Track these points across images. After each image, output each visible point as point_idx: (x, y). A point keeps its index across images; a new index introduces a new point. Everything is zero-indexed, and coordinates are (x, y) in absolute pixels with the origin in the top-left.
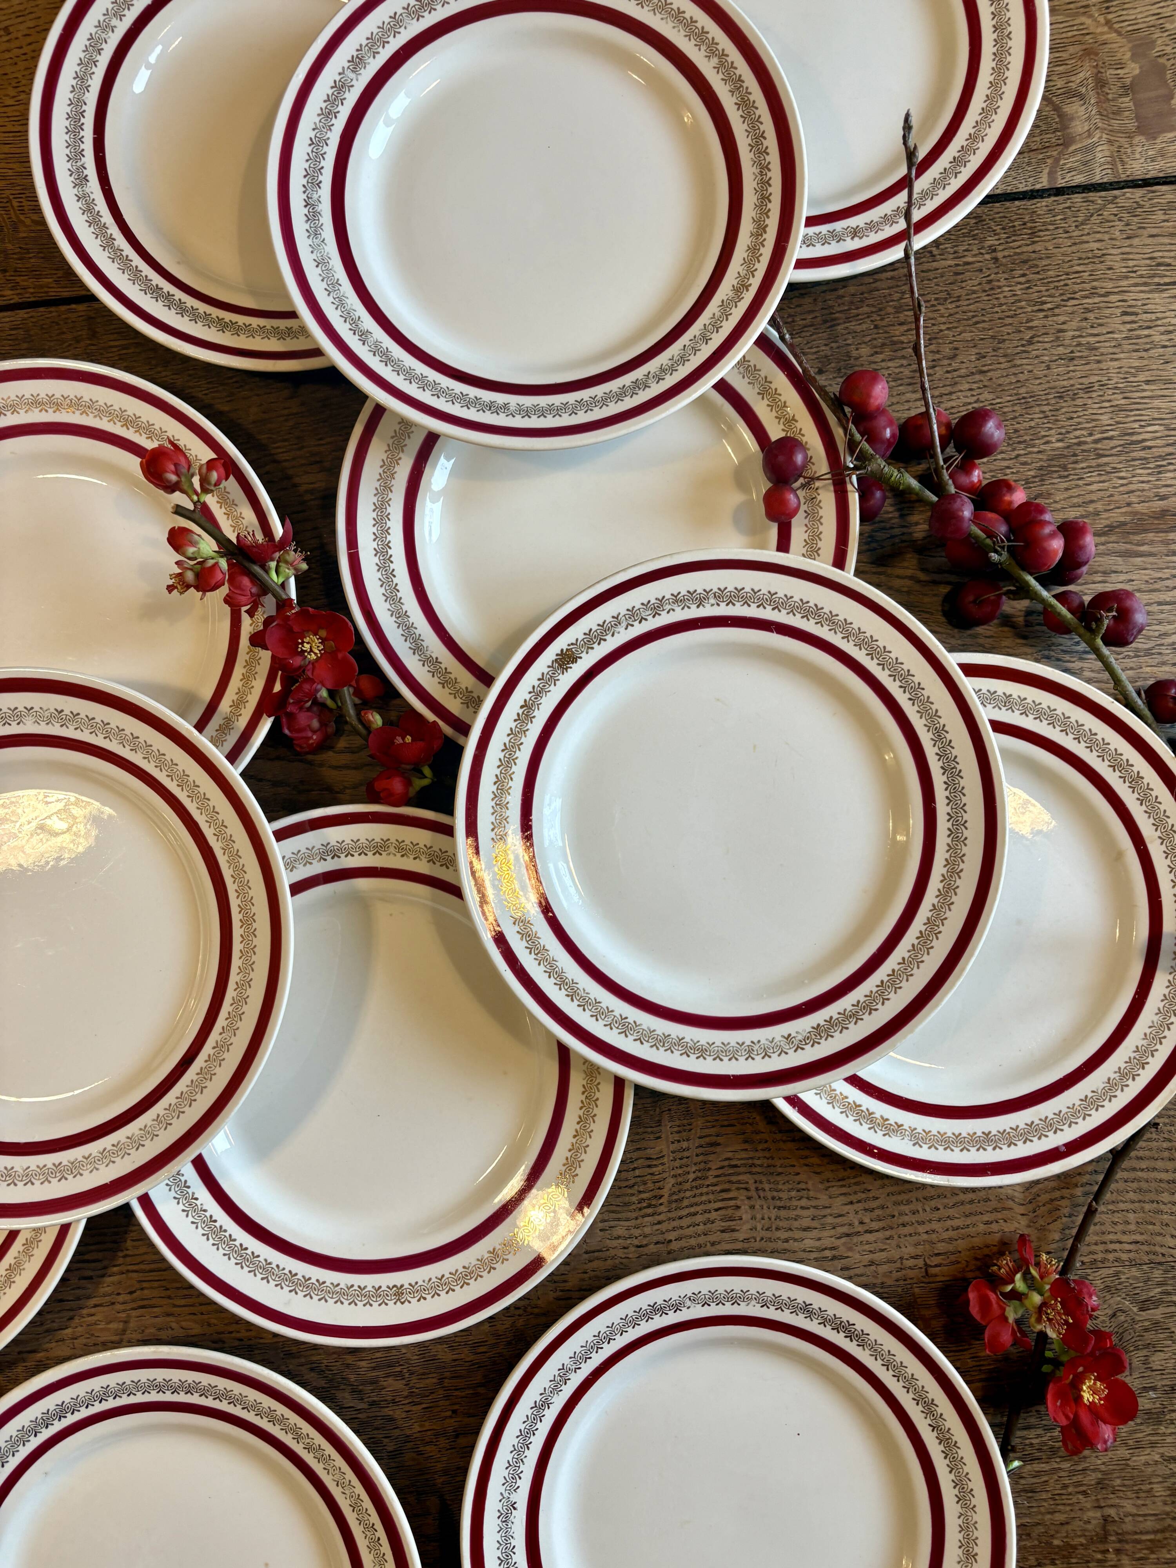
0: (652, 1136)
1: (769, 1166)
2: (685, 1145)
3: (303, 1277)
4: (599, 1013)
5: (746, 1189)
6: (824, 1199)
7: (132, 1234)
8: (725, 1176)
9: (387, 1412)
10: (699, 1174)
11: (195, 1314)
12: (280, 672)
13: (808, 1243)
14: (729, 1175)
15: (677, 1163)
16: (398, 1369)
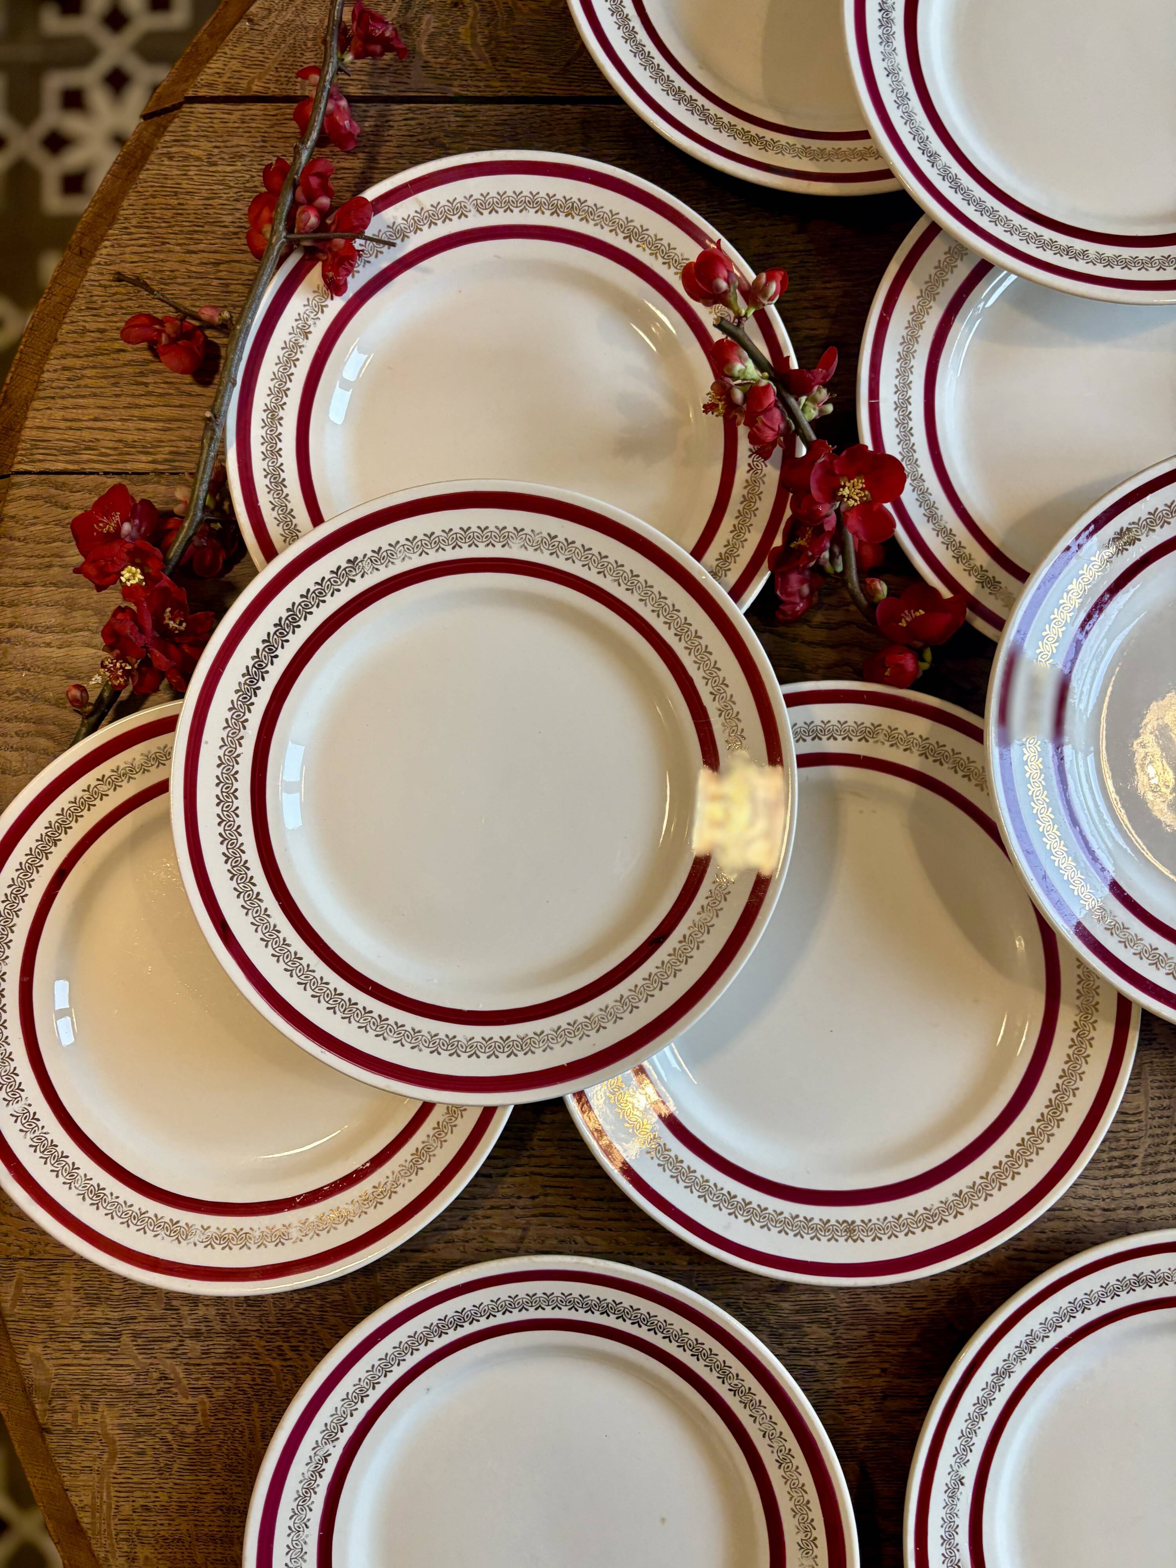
3: (743, 1200)
7: (540, 1133)
9: (807, 1361)
11: (602, 1229)
15: (1156, 1122)
16: (825, 1315)
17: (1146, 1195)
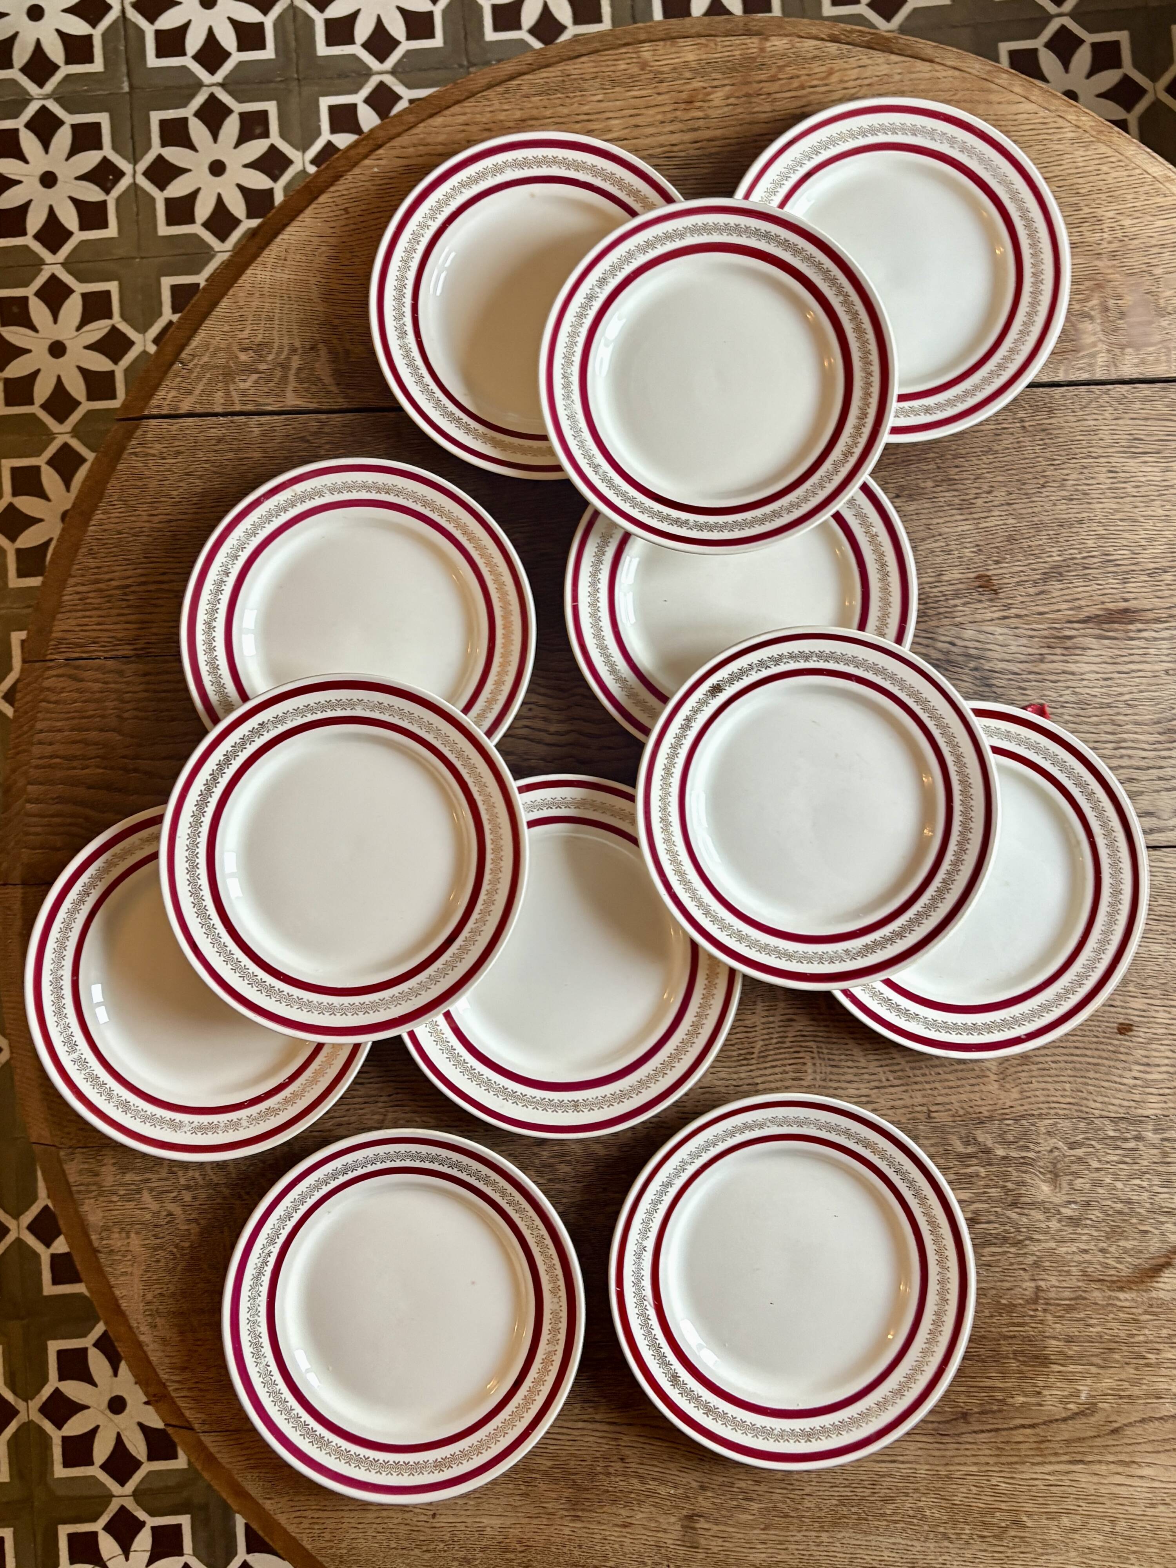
0: (749, 1012)
2: (771, 1019)
3: (514, 1091)
4: (724, 927)
5: (811, 1052)
6: (863, 1062)
8: (797, 1042)
10: (780, 1040)
13: (852, 1092)
14: (800, 1042)
15: (765, 1032)
16: (569, 1158)
17: (761, 1076)
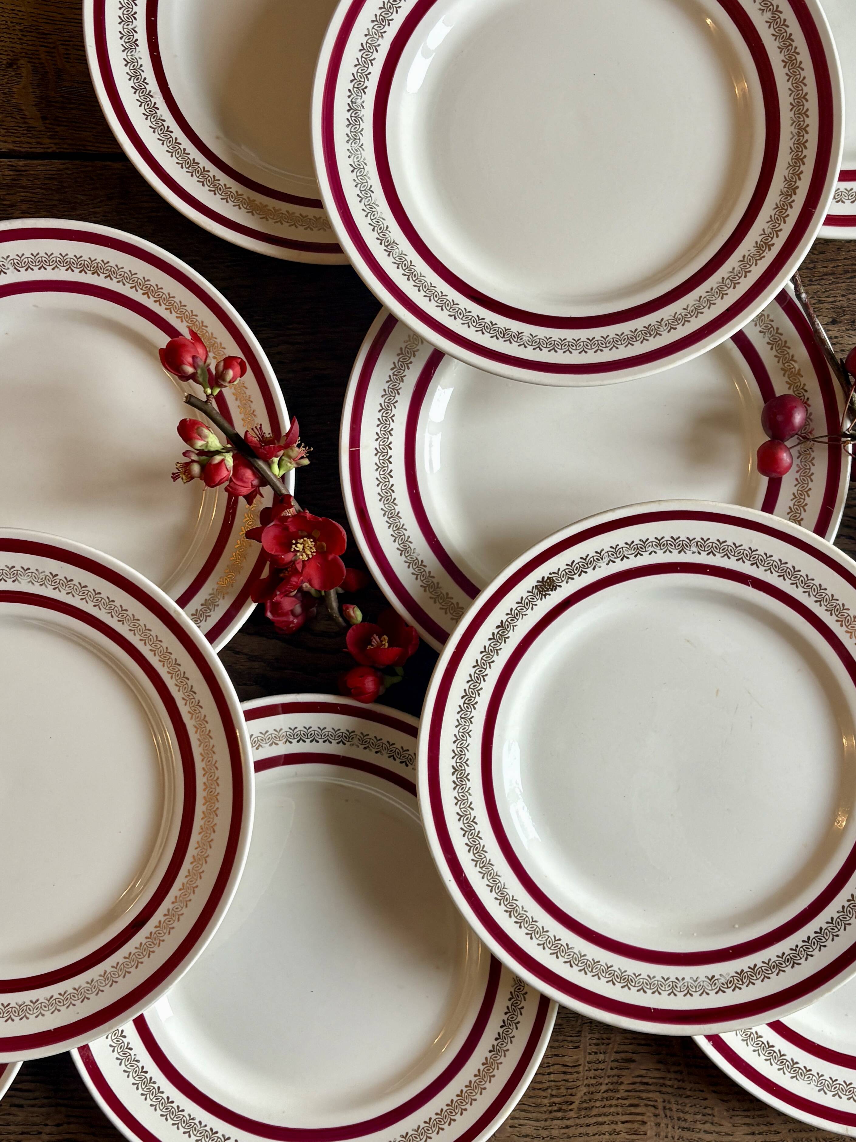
0: (571, 1045)
1: (678, 1088)
2: (601, 1057)
3: (223, 1135)
5: (654, 1106)
6: (727, 1126)
8: (636, 1091)
10: (611, 1087)
12: (268, 563)
14: (640, 1091)
